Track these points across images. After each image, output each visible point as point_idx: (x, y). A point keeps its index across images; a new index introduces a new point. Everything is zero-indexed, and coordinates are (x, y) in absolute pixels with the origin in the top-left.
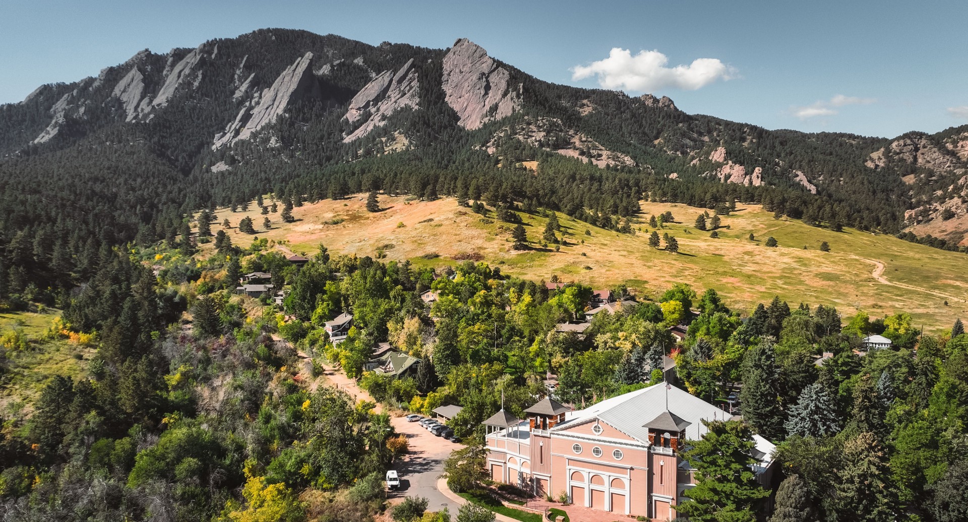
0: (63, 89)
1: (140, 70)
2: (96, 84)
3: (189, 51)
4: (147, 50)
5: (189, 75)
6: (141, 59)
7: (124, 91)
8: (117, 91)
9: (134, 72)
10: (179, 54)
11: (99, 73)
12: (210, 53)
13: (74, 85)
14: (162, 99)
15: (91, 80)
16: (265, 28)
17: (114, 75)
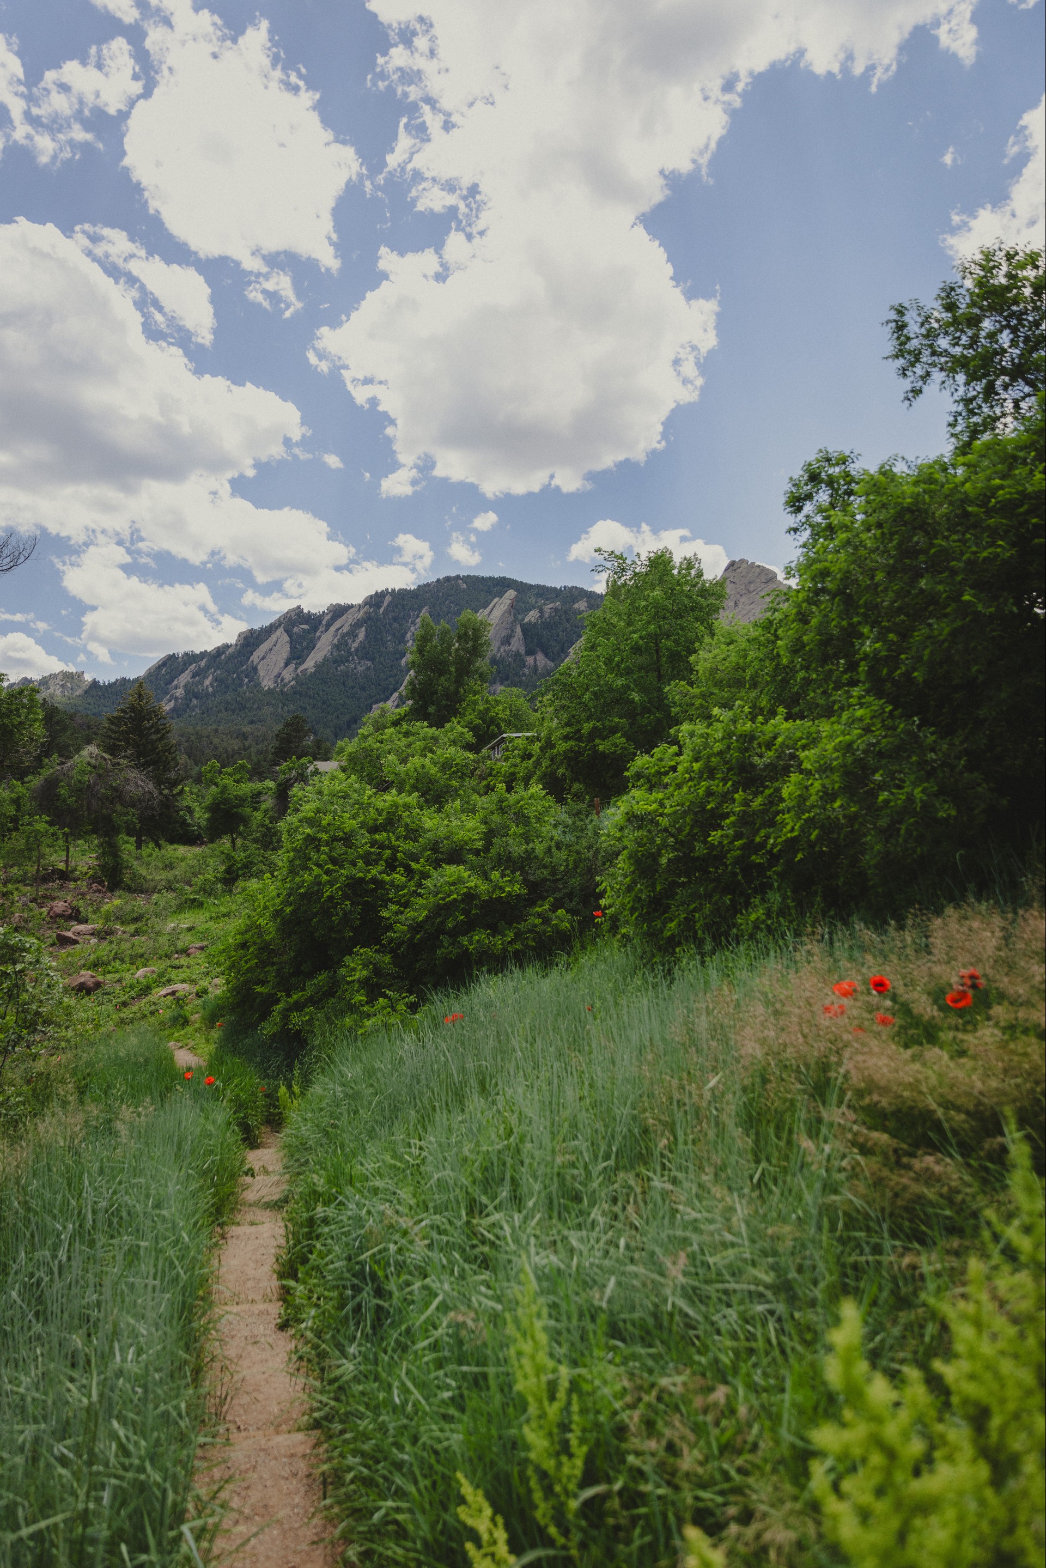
0: (191, 658)
1: (286, 631)
2: (231, 650)
3: (352, 606)
4: (299, 607)
5: (347, 633)
6: (290, 619)
7: (263, 658)
8: (255, 657)
9: (280, 633)
10: (339, 611)
11: (236, 637)
12: (378, 606)
13: (204, 654)
14: (309, 664)
15: (227, 646)
16: (453, 574)
17: (251, 640)
